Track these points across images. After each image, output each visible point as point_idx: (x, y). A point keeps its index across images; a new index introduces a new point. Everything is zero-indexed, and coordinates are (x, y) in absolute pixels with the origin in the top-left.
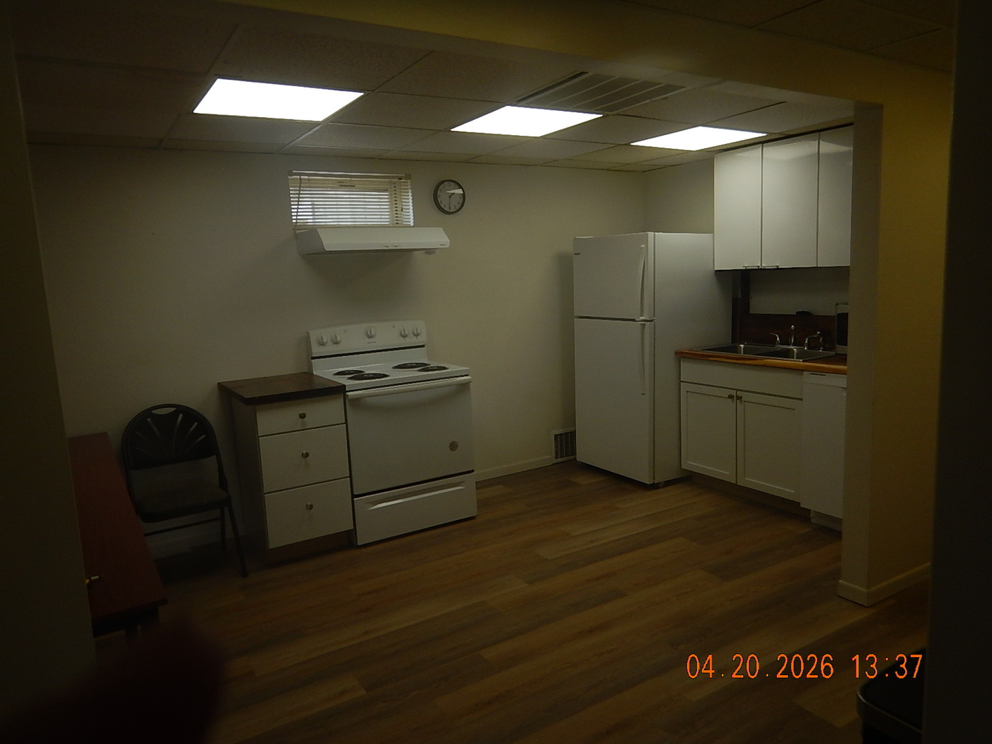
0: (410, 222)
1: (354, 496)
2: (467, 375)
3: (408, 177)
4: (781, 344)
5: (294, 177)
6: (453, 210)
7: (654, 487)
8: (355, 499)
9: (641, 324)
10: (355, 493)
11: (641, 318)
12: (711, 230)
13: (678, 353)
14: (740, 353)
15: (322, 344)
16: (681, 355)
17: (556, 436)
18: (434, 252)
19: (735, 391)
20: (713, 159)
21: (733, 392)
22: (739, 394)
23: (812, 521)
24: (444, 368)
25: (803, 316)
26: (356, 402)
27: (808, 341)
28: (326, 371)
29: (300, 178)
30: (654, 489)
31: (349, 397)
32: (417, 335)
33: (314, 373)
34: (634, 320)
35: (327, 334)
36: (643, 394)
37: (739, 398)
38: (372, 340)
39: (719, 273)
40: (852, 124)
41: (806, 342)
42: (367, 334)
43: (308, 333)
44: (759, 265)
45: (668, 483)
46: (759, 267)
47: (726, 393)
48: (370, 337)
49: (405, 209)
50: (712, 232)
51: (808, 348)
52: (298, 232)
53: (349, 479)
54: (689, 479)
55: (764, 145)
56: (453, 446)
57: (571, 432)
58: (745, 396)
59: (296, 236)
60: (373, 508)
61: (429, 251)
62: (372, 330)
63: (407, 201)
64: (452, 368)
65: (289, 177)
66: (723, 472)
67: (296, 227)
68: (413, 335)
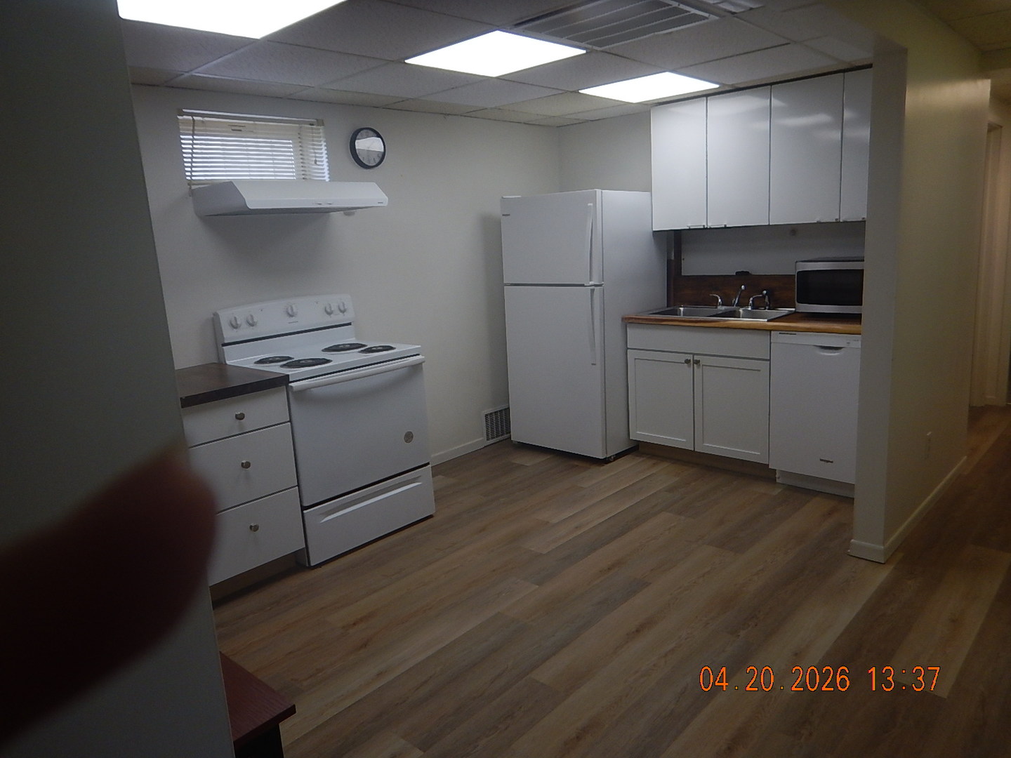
0: (324, 177)
1: (303, 508)
2: (418, 355)
3: (320, 123)
4: (723, 305)
5: (185, 117)
6: (372, 164)
7: (606, 461)
8: (305, 512)
9: (591, 290)
10: (306, 504)
11: (591, 283)
12: (648, 188)
13: (626, 318)
14: (680, 315)
15: (235, 326)
16: (628, 321)
17: (486, 415)
18: (353, 214)
19: (692, 356)
20: (649, 112)
21: (690, 357)
22: (696, 358)
23: (778, 481)
24: (391, 348)
25: (743, 275)
26: (302, 395)
27: (753, 301)
28: (242, 359)
29: (193, 119)
30: (607, 463)
31: (295, 389)
32: (343, 312)
33: (228, 362)
34: (583, 285)
35: (240, 313)
36: (593, 364)
37: (697, 362)
38: (293, 319)
39: (657, 234)
40: (870, 66)
41: (751, 302)
42: (288, 314)
43: (216, 315)
44: (705, 224)
45: (618, 456)
46: (704, 226)
47: (683, 358)
48: (291, 316)
49: (319, 161)
50: (650, 191)
51: (753, 309)
52: (193, 187)
53: (297, 487)
54: (637, 449)
55: (709, 98)
56: (409, 437)
57: (505, 409)
58: (704, 360)
59: (192, 193)
60: (324, 520)
61: (348, 211)
62: (294, 306)
63: (320, 151)
64: (400, 348)
65: (179, 117)
66: (679, 440)
67: (191, 183)
68: (339, 312)
